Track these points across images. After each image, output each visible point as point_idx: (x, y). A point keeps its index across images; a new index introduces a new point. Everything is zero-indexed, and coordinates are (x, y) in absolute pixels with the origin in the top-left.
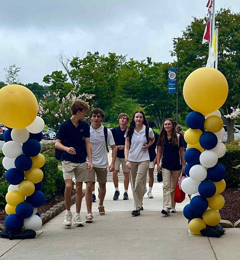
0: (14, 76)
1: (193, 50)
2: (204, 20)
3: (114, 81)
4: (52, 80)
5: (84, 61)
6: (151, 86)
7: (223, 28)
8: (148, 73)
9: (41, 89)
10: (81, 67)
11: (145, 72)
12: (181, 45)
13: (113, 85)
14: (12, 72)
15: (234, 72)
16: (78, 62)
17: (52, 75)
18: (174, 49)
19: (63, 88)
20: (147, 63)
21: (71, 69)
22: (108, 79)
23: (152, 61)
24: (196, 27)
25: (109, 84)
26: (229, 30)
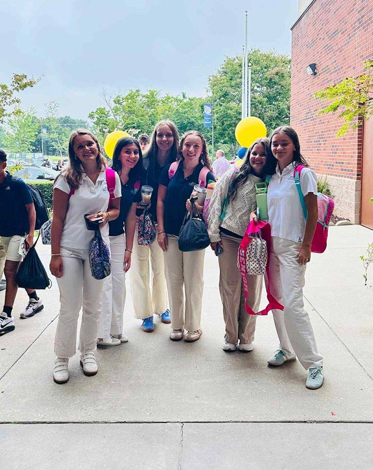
0: (53, 112)
1: (227, 87)
2: (236, 59)
3: (155, 116)
4: (97, 116)
5: (127, 99)
6: (187, 120)
7: (254, 66)
8: (183, 108)
9: (73, 123)
10: (124, 104)
11: (180, 107)
12: (216, 83)
13: (153, 120)
14: (52, 107)
15: (265, 107)
16: (121, 99)
17: (97, 111)
18: (209, 86)
19: (107, 123)
20: (182, 98)
21: (113, 105)
22: (149, 115)
23: (186, 96)
24: (229, 66)
25: (150, 119)
26: (259, 68)
